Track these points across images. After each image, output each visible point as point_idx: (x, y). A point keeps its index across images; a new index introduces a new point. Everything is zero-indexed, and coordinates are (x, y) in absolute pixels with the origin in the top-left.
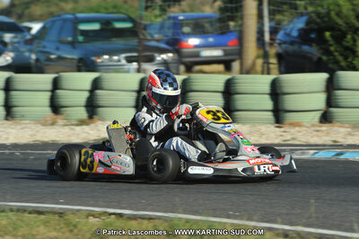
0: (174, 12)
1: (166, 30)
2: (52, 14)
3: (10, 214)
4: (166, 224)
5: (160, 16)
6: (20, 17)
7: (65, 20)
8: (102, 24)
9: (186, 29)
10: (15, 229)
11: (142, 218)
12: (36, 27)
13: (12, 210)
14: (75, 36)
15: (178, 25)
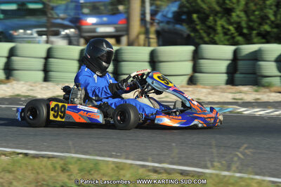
1: (69, 11)
8: (19, 5)
9: (86, 11)
11: (43, 156)
15: (79, 7)
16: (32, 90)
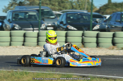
3: (97, 79)
6: (103, 13)
7: (118, 14)
12: (108, 16)
13: (98, 78)
14: (121, 19)
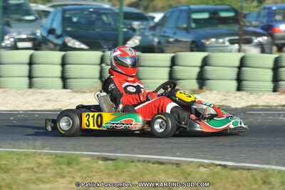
0: (269, 4)
1: (262, 18)
2: (171, 6)
3: (138, 164)
4: (262, 174)
5: (257, 6)
6: (146, 9)
7: (181, 11)
8: (210, 13)
9: (278, 17)
10: (142, 176)
11: (243, 168)
12: (158, 17)
13: (139, 161)
14: (189, 23)
15: (271, 14)
16: (226, 100)
